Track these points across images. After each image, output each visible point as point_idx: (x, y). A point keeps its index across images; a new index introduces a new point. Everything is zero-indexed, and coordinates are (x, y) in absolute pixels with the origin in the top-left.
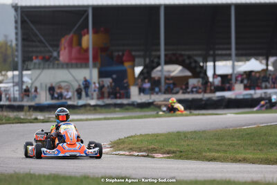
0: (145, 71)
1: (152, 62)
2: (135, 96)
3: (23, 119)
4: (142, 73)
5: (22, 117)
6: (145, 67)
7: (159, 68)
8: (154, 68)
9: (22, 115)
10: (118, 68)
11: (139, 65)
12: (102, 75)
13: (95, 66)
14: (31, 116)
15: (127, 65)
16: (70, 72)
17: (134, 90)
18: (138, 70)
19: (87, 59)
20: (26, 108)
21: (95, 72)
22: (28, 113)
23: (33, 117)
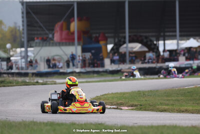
0: (115, 47)
1: (120, 41)
2: (108, 65)
3: (28, 83)
4: (112, 49)
5: (27, 81)
6: (115, 44)
7: (125, 45)
8: (121, 45)
9: (27, 80)
10: (96, 45)
11: (111, 43)
12: (84, 50)
13: (79, 44)
14: (34, 80)
15: (102, 43)
16: (61, 49)
17: (107, 62)
18: (110, 47)
19: (74, 39)
20: (30, 75)
21: (79, 49)
22: (32, 78)
23: (35, 81)
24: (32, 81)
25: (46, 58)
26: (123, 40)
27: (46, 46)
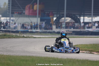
0: (57, 19)
7: (63, 18)
8: (60, 18)
9: (18, 35)
10: (47, 18)
11: (55, 17)
12: (41, 20)
13: (39, 17)
15: (51, 17)
16: (30, 19)
17: (54, 27)
18: (55, 19)
19: (36, 14)
21: (39, 19)
23: (23, 36)
26: (61, 16)
27: (21, 17)
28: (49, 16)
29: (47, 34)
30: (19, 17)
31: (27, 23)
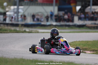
0: (82, 8)
1: (86, 4)
2: (77, 21)
3: (18, 31)
4: (80, 10)
6: (82, 6)
7: (89, 7)
8: (86, 7)
9: (18, 29)
10: (68, 6)
11: (79, 5)
12: (59, 10)
13: (56, 5)
14: (22, 29)
15: (73, 5)
17: (76, 18)
18: (78, 8)
20: (20, 25)
21: (56, 8)
22: (21, 28)
23: (24, 30)
24: (21, 30)
25: (32, 14)
26: (88, 3)
27: (32, 5)
28: (70, 4)
29: (64, 27)
30: (30, 5)
31: (40, 14)
